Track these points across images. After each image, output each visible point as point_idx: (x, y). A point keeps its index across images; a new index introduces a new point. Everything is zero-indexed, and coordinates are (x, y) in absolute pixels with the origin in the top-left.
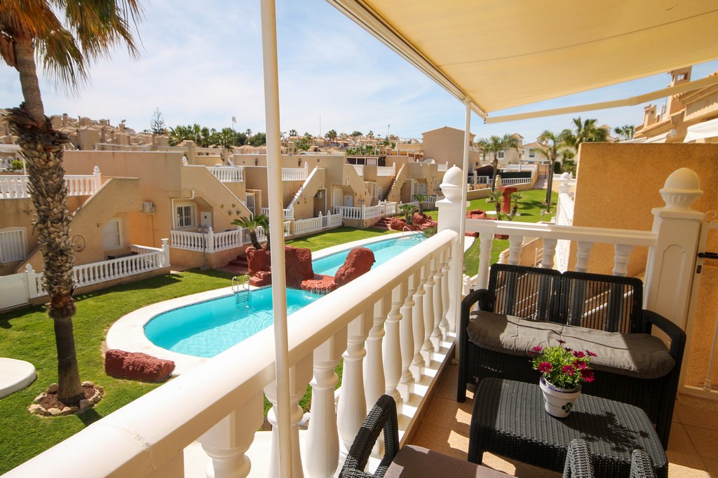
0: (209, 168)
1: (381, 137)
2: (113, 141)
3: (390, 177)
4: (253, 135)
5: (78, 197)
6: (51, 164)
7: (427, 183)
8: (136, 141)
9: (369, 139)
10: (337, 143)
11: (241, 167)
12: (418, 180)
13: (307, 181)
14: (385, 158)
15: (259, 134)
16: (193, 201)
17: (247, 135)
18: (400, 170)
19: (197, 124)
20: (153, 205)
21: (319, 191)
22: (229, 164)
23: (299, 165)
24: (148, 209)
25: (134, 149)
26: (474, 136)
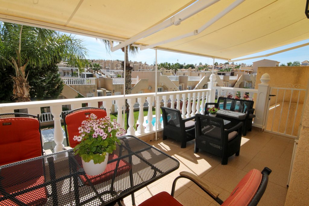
0: (168, 76)
1: (237, 64)
2: (142, 69)
3: (235, 80)
4: (186, 65)
5: (133, 84)
6: (129, 75)
7: (252, 83)
8: (149, 68)
9: (232, 65)
10: (218, 67)
11: (178, 76)
12: (248, 81)
13: (201, 81)
14: (234, 73)
15: (188, 65)
16: (163, 86)
17: (184, 65)
18: (240, 77)
19: (167, 62)
20: (151, 88)
21: (205, 85)
22: (175, 75)
23: (199, 75)
24: (150, 88)
25: (148, 71)
26: (279, 62)
